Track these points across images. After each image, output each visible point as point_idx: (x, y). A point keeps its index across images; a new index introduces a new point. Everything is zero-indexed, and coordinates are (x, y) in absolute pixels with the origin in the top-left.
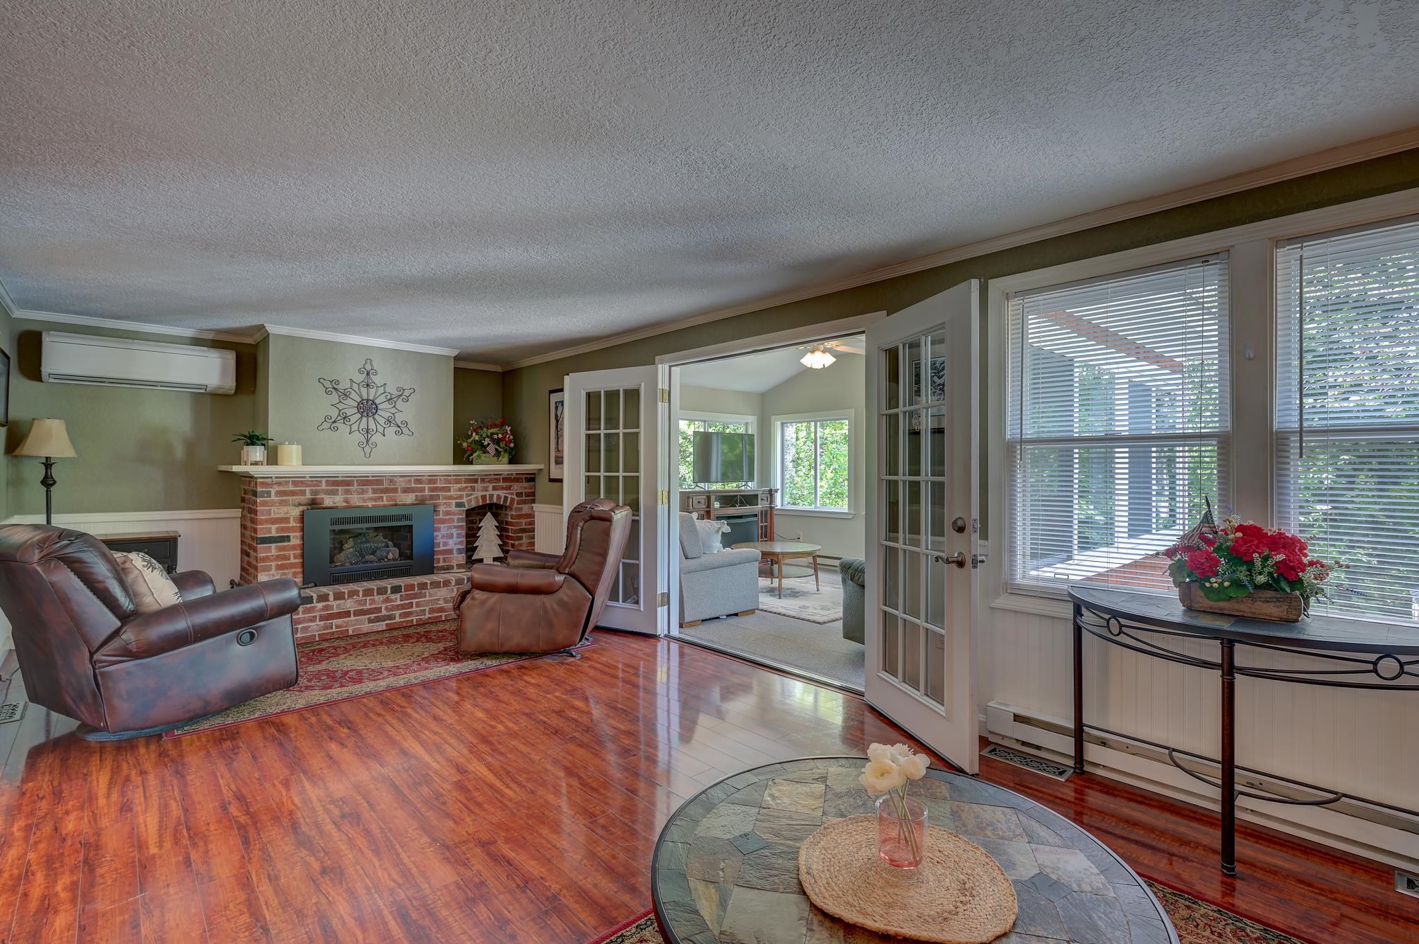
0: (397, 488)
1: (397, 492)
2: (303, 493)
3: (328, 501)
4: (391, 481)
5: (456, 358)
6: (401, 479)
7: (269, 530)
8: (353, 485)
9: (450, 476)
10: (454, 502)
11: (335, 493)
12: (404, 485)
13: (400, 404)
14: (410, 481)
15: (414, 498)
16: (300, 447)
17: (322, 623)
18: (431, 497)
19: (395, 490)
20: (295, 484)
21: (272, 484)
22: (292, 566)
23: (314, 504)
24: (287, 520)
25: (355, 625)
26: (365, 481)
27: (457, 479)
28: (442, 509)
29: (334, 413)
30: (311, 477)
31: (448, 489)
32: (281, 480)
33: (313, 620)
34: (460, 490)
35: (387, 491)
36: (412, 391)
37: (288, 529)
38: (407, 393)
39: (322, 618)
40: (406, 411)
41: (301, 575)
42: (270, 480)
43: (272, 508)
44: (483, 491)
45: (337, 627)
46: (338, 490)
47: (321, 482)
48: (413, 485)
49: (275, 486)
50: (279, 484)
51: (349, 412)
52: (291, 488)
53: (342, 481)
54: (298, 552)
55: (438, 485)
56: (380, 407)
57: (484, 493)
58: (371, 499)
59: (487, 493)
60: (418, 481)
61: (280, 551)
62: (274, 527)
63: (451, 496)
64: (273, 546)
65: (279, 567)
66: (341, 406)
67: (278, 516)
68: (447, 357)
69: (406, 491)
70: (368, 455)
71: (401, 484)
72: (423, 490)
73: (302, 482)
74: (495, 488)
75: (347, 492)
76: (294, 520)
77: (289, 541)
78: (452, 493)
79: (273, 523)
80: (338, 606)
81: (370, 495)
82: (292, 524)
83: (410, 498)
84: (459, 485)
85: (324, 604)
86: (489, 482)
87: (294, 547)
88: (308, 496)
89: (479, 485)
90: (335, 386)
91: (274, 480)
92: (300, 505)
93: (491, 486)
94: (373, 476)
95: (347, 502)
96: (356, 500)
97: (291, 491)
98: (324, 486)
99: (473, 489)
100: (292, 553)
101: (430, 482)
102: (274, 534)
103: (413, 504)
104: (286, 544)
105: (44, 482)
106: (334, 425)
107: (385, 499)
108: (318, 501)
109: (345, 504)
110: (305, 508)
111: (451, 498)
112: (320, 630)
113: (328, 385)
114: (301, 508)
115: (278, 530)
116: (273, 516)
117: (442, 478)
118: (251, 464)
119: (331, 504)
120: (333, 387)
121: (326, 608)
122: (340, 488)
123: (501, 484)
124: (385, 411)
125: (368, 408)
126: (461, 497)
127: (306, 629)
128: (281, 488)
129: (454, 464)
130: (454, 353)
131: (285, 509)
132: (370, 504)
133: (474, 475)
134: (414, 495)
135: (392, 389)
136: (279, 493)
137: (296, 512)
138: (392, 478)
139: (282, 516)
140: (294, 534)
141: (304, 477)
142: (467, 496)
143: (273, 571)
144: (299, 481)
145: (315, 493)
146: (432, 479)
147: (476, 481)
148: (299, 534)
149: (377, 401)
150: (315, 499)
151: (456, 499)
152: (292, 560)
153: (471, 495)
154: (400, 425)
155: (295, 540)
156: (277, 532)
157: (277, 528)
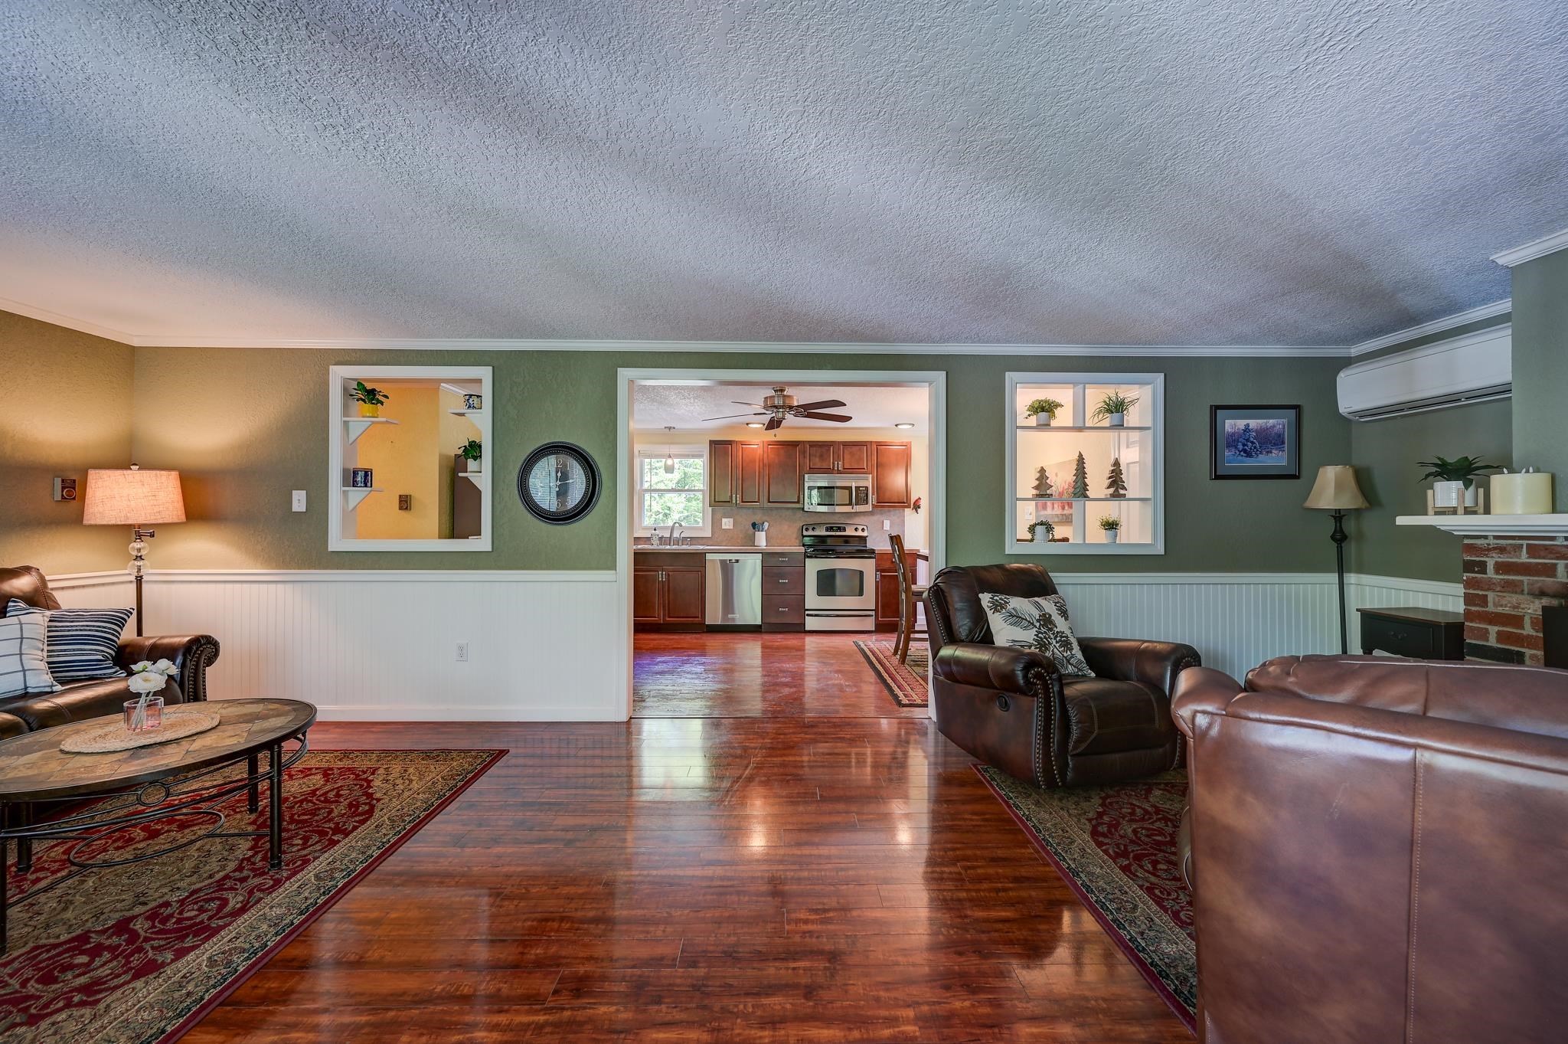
2: (1551, 571)
7: (1485, 634)
20: (1532, 551)
21: (1489, 550)
24: (1517, 621)
32: (1509, 542)
37: (1520, 640)
42: (1479, 541)
43: (1489, 594)
49: (1493, 553)
50: (1502, 550)
52: (1524, 558)
62: (1493, 630)
67: (1500, 610)
73: (1546, 548)
76: (1533, 623)
77: (1522, 662)
79: (1491, 622)
82: (1528, 630)
88: (1562, 577)
91: (1492, 541)
92: (1543, 594)
97: (1523, 564)
102: (1492, 642)
110: (1555, 602)
114: (1545, 601)
115: (1502, 637)
116: (1491, 608)
118: (1436, 513)
128: (1505, 558)
131: (1514, 598)
136: (1500, 568)
137: (1533, 608)
139: (1507, 610)
140: (1533, 652)
141: (1553, 538)
144: (1542, 545)
148: (1540, 654)
156: (1499, 640)
157: (1499, 633)
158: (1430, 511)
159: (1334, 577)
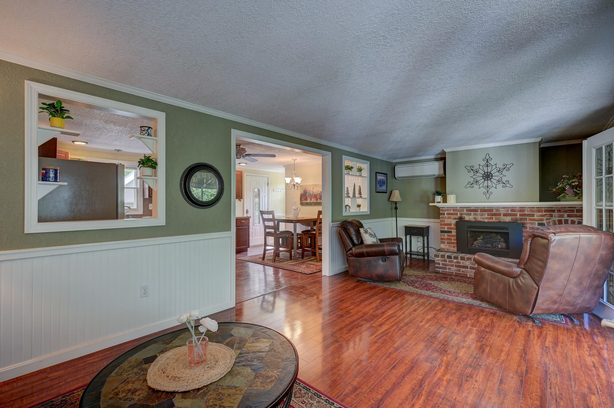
0: (500, 214)
1: (501, 216)
2: (457, 214)
3: (467, 218)
4: (497, 210)
5: (540, 143)
6: (503, 209)
7: (444, 228)
8: (478, 212)
9: (534, 208)
10: (537, 222)
11: (470, 215)
12: (504, 212)
13: (505, 173)
14: (508, 210)
15: (511, 219)
16: (455, 195)
17: (456, 268)
18: (521, 219)
19: (500, 215)
20: (454, 210)
22: (453, 243)
23: (461, 218)
24: (450, 224)
25: (470, 273)
26: (483, 210)
27: (539, 209)
28: (528, 226)
29: (472, 180)
30: (460, 208)
31: (533, 215)
32: (449, 209)
33: (453, 266)
34: (541, 216)
35: (495, 215)
36: (512, 165)
37: (451, 228)
38: (508, 166)
39: (456, 266)
40: (508, 176)
41: (456, 248)
42: (444, 209)
43: (445, 219)
44: (559, 217)
45: (462, 271)
46: (471, 213)
47: (463, 210)
48: (510, 212)
49: (446, 211)
50: (448, 210)
51: (478, 179)
52: (452, 212)
53: (473, 210)
54: (455, 238)
55: (526, 213)
56: (493, 175)
57: (560, 218)
58: (487, 218)
59: (563, 219)
60: (512, 210)
61: (448, 236)
62: (446, 227)
63: (534, 219)
64: (446, 234)
65: (448, 243)
66: (475, 177)
67: (447, 223)
68: (534, 143)
69: (505, 215)
70: (488, 198)
71: (502, 211)
72: (516, 215)
73: (456, 210)
74: (569, 216)
75: (475, 214)
76: (454, 225)
77: (451, 233)
78: (535, 217)
79: (446, 225)
80: (463, 263)
81: (486, 216)
82: (453, 226)
83: (508, 219)
84: (540, 213)
85: (457, 260)
86: (564, 212)
87: (453, 236)
88: (459, 215)
89: (556, 214)
90: (472, 168)
91: (446, 209)
92: (455, 219)
93: (566, 215)
94: (488, 208)
95: (475, 219)
96: (479, 218)
98: (465, 212)
99: (552, 216)
100: (453, 238)
101: (520, 211)
102: (446, 229)
103: (510, 222)
104: (450, 234)
105: (395, 208)
106: (472, 185)
107: (494, 218)
108: (463, 218)
109: (474, 220)
110: (457, 220)
111: (534, 220)
112: (455, 271)
113: (469, 168)
114: (456, 220)
115: (448, 228)
116: (446, 222)
117: (528, 209)
118: (437, 203)
119: (468, 219)
120: (471, 169)
121: (458, 262)
122: (472, 213)
123: (575, 213)
124: (496, 176)
125: (488, 176)
126: (542, 220)
127: (449, 269)
128: (448, 212)
129: (540, 202)
130: (539, 140)
131: (450, 220)
132: (486, 221)
133: (552, 208)
134: (511, 217)
135: (500, 166)
136: (448, 214)
137: (454, 222)
138: (498, 209)
139: (449, 223)
140: (453, 230)
141: (457, 208)
142: (547, 219)
143: (446, 244)
144: (455, 209)
145: (461, 214)
146: (522, 209)
147: (554, 211)
148: (455, 231)
149: (492, 173)
150: (461, 217)
151: (538, 221)
152: (453, 241)
153: (549, 219)
154: (505, 182)
155: (454, 233)
156: (447, 229)
157: (447, 228)
158: (436, 202)
159: (394, 219)
